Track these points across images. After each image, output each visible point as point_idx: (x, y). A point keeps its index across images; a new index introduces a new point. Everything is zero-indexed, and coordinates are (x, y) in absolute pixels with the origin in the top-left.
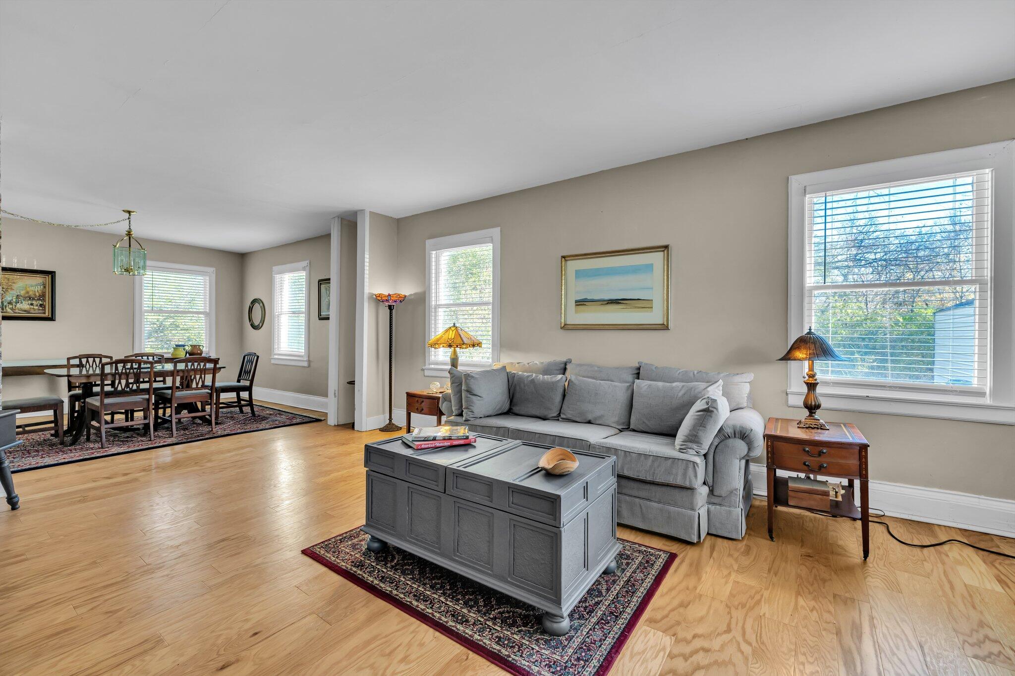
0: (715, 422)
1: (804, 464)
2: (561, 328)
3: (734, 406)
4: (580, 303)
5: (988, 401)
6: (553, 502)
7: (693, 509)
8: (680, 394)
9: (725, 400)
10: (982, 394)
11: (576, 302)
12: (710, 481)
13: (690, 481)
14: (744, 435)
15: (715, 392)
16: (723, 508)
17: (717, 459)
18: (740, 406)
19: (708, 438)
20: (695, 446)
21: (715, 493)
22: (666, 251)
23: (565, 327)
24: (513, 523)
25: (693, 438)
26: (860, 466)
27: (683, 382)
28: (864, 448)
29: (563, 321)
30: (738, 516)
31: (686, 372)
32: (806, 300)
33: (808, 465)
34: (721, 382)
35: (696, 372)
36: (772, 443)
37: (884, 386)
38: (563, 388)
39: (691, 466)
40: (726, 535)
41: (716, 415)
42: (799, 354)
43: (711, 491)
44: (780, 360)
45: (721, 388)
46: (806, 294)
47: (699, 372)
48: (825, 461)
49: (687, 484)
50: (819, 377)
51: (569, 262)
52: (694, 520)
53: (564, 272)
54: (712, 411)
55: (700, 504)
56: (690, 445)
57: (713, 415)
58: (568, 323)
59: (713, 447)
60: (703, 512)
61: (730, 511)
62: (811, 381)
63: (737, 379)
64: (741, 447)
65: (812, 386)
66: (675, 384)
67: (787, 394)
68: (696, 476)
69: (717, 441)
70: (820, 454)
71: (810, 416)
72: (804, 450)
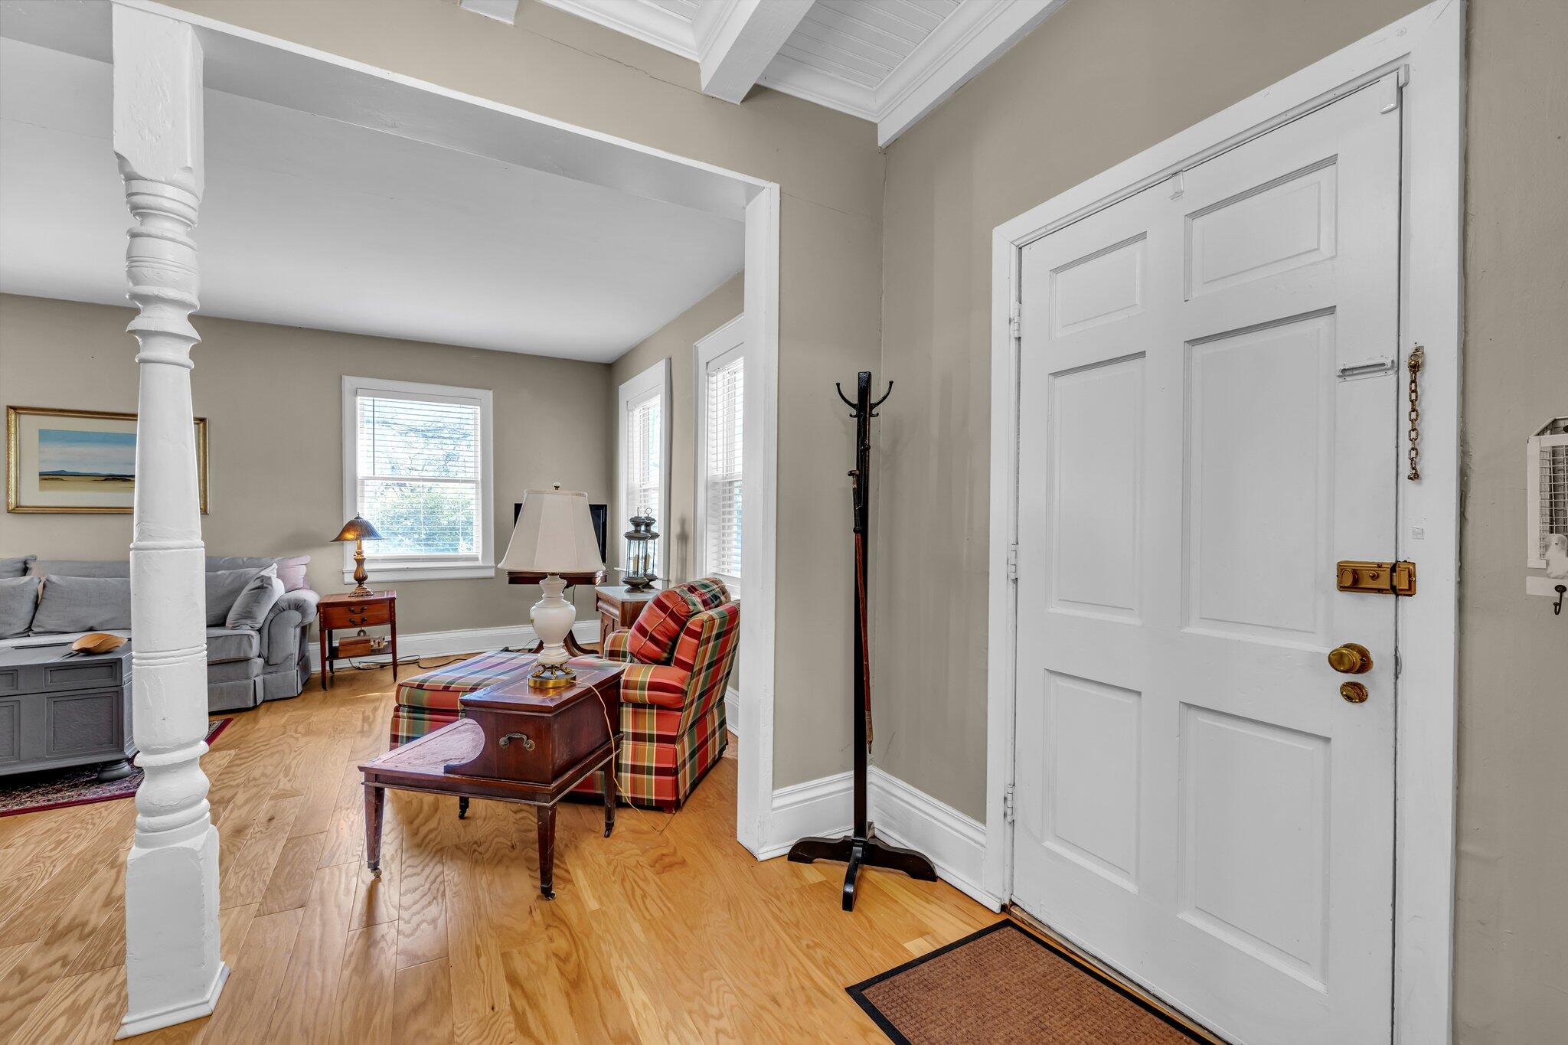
0: (270, 597)
1: (350, 621)
2: (9, 512)
3: (289, 586)
4: (46, 477)
5: (480, 563)
6: (111, 666)
7: (248, 678)
8: (228, 581)
9: (280, 581)
10: (476, 559)
11: (41, 474)
12: (265, 654)
13: (245, 652)
14: (299, 606)
15: (271, 572)
16: (279, 674)
17: (272, 631)
18: (297, 587)
19: (263, 614)
20: (249, 622)
21: (271, 663)
22: (201, 425)
23: (17, 510)
24: (51, 700)
25: (247, 615)
26: (390, 614)
27: (229, 569)
28: (392, 600)
29: (12, 500)
30: (294, 677)
31: (233, 559)
32: (359, 488)
33: (353, 622)
34: (275, 566)
35: (245, 559)
36: (324, 609)
37: (419, 559)
38: (35, 594)
39: (245, 639)
40: (282, 696)
41: (271, 590)
42: (350, 536)
43: (267, 663)
44: (333, 541)
45: (276, 572)
46: (359, 483)
47: (249, 559)
48: (365, 615)
49: (242, 655)
50: (366, 555)
51: (23, 417)
52: (250, 688)
53: (13, 430)
54: (267, 588)
55: (256, 672)
56: (244, 621)
57: (268, 591)
58: (23, 504)
59: (268, 622)
60: (259, 680)
61: (286, 675)
62: (360, 557)
63: (292, 562)
64: (296, 616)
65: (360, 562)
66: (219, 573)
67: (343, 573)
68: (251, 646)
69: (272, 615)
70: (363, 610)
71: (359, 586)
72: (350, 610)
